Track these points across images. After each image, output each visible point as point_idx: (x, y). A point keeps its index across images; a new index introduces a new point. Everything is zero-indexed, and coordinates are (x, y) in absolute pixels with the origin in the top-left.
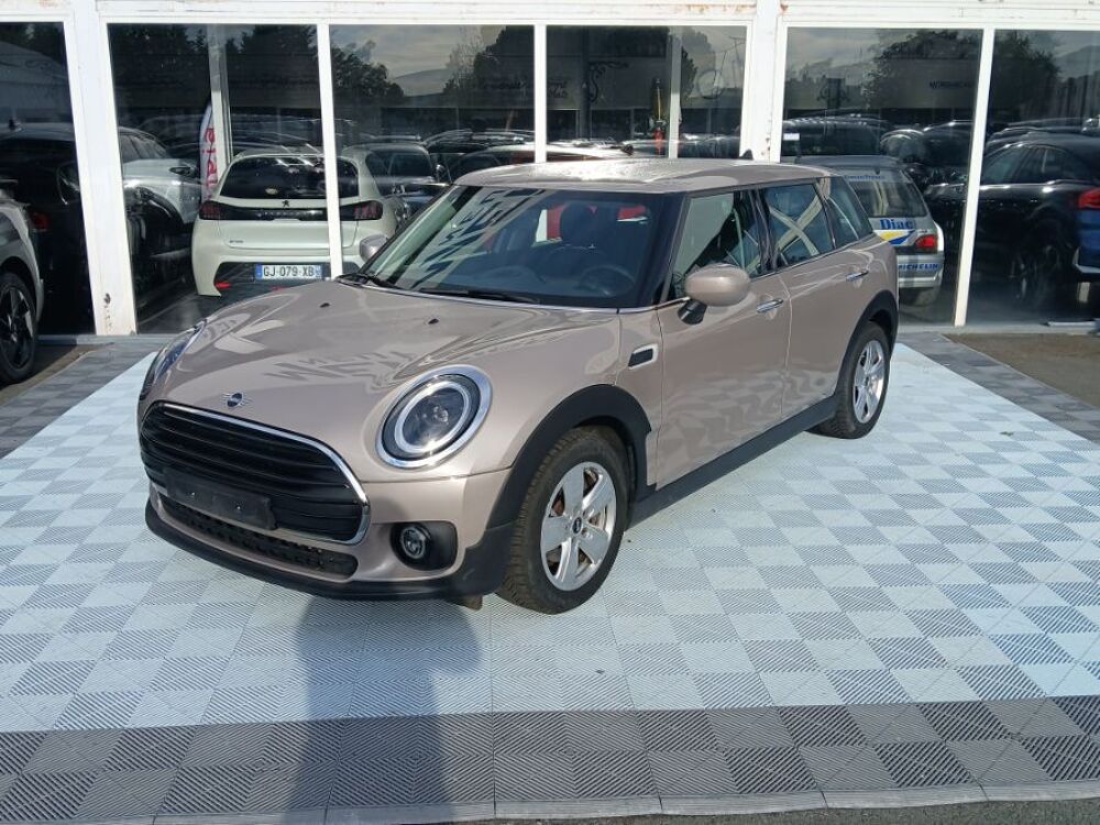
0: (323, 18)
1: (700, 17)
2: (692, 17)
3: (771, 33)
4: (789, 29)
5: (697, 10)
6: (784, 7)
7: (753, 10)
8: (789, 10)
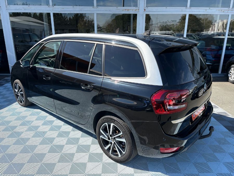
0: (51, 12)
1: (128, 12)
2: (126, 12)
3: (142, 15)
4: (146, 14)
5: (127, 10)
6: (145, 10)
7: (138, 10)
8: (146, 10)
